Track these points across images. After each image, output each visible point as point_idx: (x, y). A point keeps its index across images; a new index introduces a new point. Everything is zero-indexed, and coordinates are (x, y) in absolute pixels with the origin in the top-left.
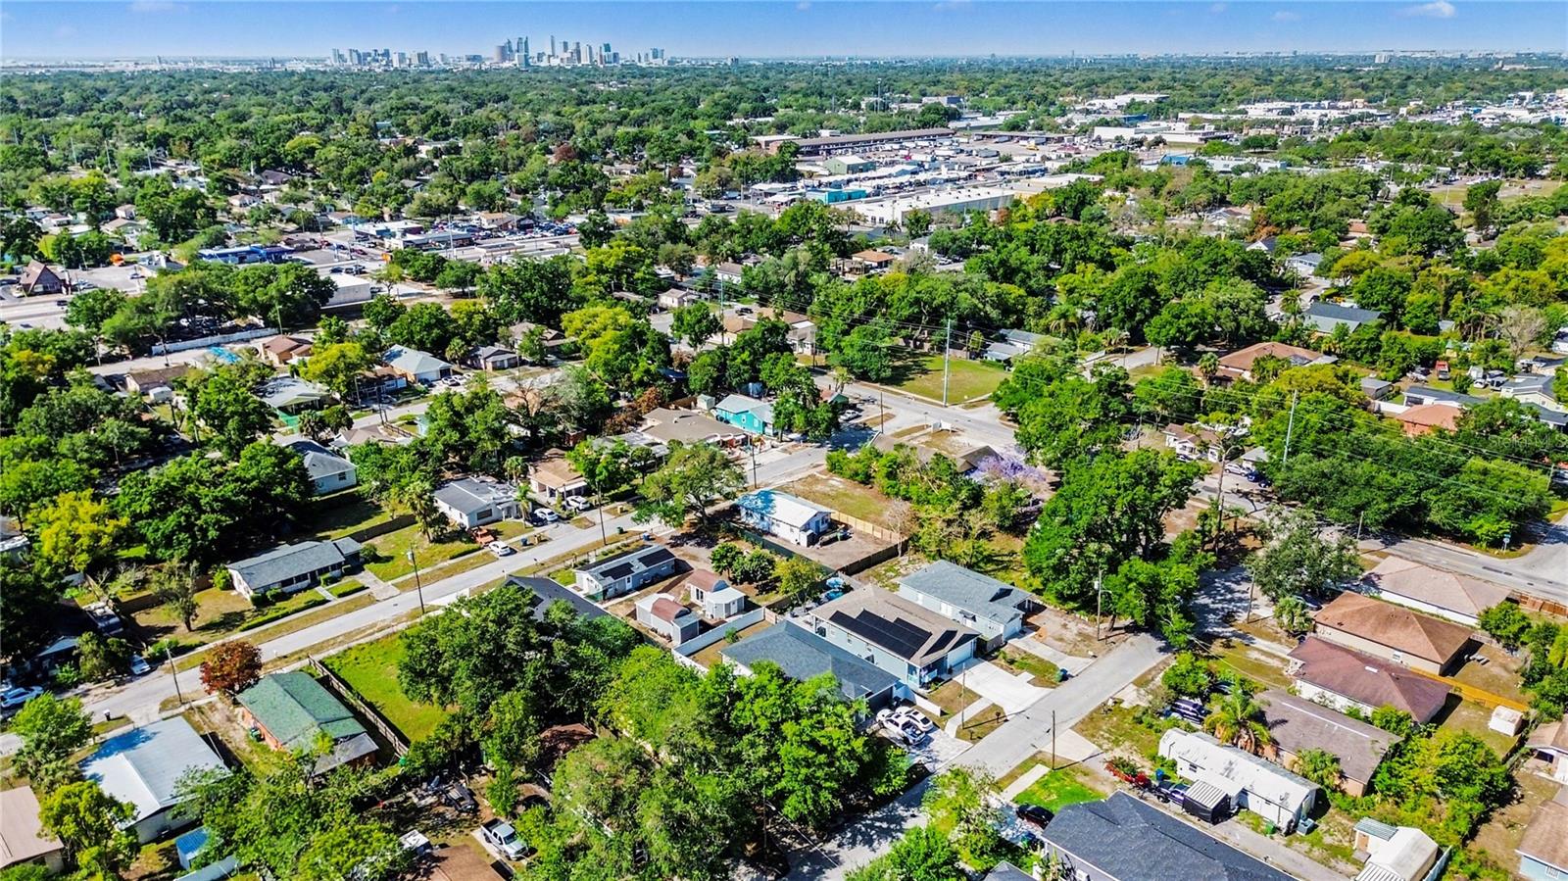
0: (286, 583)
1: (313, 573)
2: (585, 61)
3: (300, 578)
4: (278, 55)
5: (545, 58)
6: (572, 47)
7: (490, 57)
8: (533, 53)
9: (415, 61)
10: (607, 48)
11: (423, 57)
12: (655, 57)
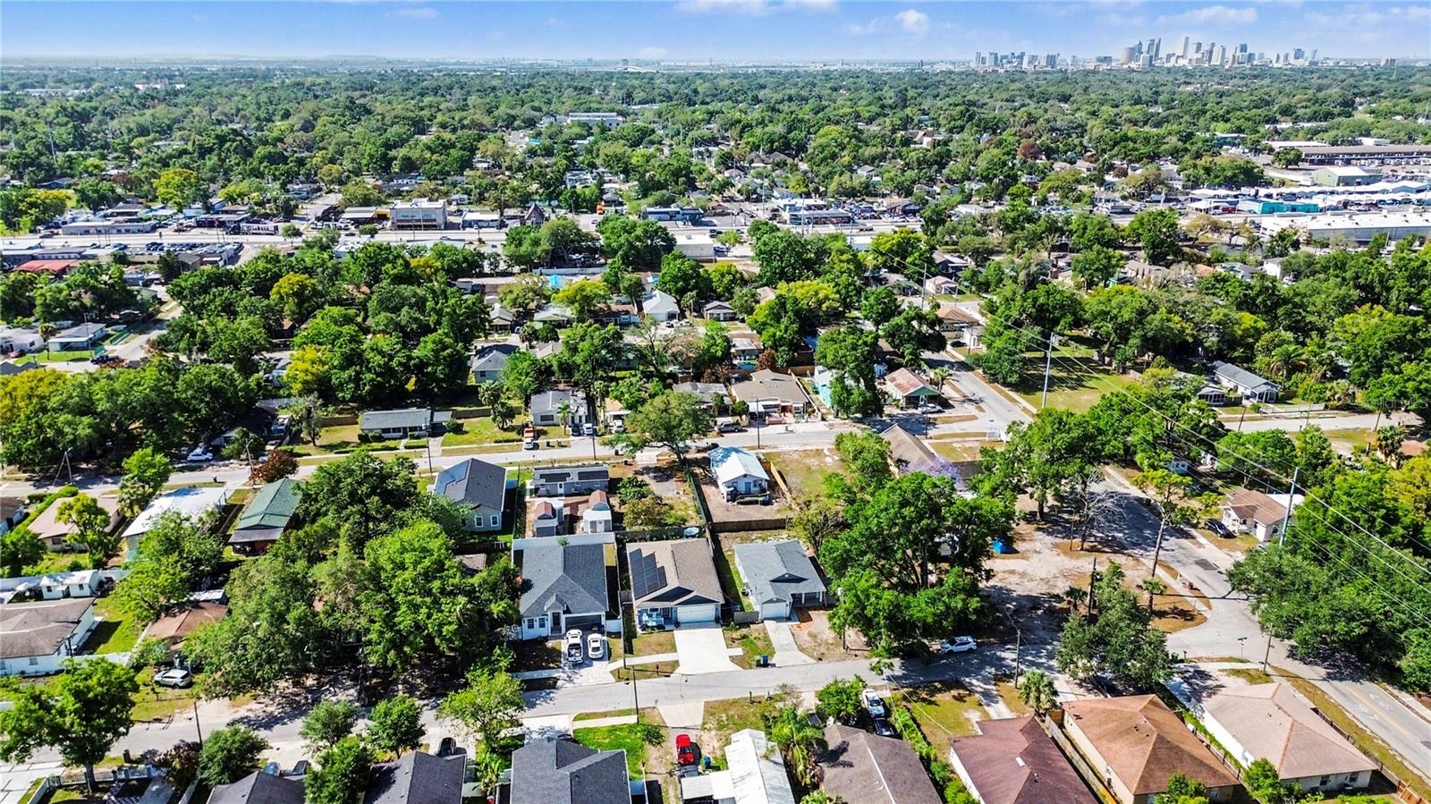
0: (386, 431)
1: (405, 429)
2: (1216, 61)
3: (395, 430)
4: (925, 59)
5: (1173, 59)
6: (1205, 48)
7: (1119, 56)
8: (1163, 54)
9: (1043, 63)
10: (1244, 48)
11: (1051, 60)
12: (1296, 58)
